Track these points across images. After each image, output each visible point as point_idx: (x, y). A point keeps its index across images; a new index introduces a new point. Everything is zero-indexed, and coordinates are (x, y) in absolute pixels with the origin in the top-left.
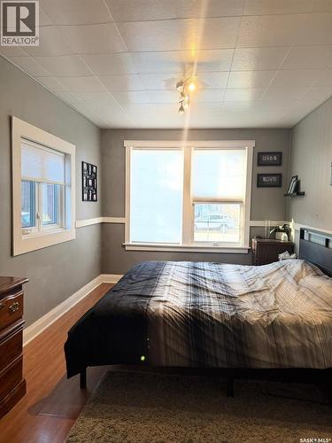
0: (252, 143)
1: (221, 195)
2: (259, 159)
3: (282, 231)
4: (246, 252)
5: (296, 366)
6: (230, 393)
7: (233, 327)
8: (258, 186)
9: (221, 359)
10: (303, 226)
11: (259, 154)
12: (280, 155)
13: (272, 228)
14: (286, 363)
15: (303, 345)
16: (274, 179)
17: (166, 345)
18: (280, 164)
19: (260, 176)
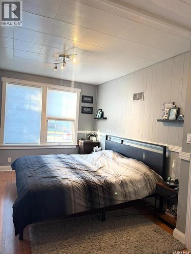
0: (80, 90)
1: (63, 116)
2: (83, 99)
3: (93, 136)
4: (76, 147)
5: (132, 199)
6: (104, 220)
7: (106, 187)
8: (82, 112)
9: (102, 204)
10: (107, 134)
11: (83, 96)
12: (92, 98)
13: (88, 134)
14: (129, 199)
15: (135, 190)
16: (89, 109)
17: (75, 202)
18: (92, 103)
19: (83, 108)
